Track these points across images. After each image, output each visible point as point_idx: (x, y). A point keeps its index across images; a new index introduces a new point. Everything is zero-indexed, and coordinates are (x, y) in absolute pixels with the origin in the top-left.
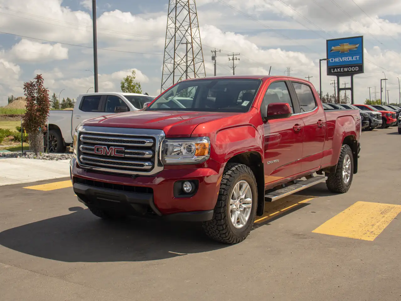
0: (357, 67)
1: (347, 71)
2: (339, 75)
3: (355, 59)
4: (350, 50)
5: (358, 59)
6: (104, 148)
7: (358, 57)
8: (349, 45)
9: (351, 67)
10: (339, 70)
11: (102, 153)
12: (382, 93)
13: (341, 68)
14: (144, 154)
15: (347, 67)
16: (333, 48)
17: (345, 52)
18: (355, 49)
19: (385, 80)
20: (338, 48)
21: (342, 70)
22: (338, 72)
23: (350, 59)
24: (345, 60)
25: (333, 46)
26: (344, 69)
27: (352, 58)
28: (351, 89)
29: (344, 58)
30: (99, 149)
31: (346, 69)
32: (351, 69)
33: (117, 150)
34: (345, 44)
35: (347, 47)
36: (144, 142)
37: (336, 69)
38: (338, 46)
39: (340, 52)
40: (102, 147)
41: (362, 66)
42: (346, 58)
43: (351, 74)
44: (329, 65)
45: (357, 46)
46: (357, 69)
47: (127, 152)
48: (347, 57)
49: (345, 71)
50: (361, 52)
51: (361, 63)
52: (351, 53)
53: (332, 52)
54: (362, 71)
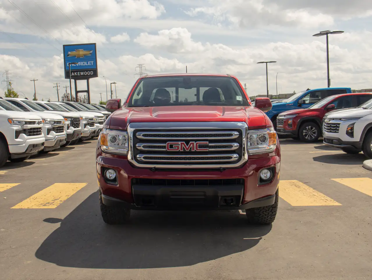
0: (92, 72)
1: (83, 74)
2: (76, 78)
3: (90, 64)
4: (85, 55)
5: (92, 64)
6: (181, 144)
7: (92, 62)
8: (83, 51)
9: (87, 71)
10: (75, 74)
11: (178, 149)
12: (112, 95)
13: (77, 72)
14: (232, 146)
15: (82, 71)
16: (69, 53)
17: (81, 57)
18: (89, 55)
19: (114, 84)
20: (74, 53)
21: (78, 74)
22: (74, 76)
23: (86, 64)
24: (81, 65)
25: (70, 52)
26: (80, 73)
27: (87, 63)
28: (88, 91)
29: (80, 62)
30: (174, 146)
31: (82, 73)
32: (86, 73)
33: (199, 145)
34: (80, 50)
35: (82, 52)
36: (231, 135)
37: (73, 73)
38: (74, 52)
39: (76, 57)
40: (178, 143)
41: (96, 70)
42: (81, 62)
43: (87, 78)
44: (66, 69)
45: (91, 52)
46: (92, 73)
47: (210, 146)
48: (83, 62)
49: (81, 75)
50: (95, 58)
51: (95, 67)
52: (86, 58)
53: (69, 56)
54: (96, 75)
